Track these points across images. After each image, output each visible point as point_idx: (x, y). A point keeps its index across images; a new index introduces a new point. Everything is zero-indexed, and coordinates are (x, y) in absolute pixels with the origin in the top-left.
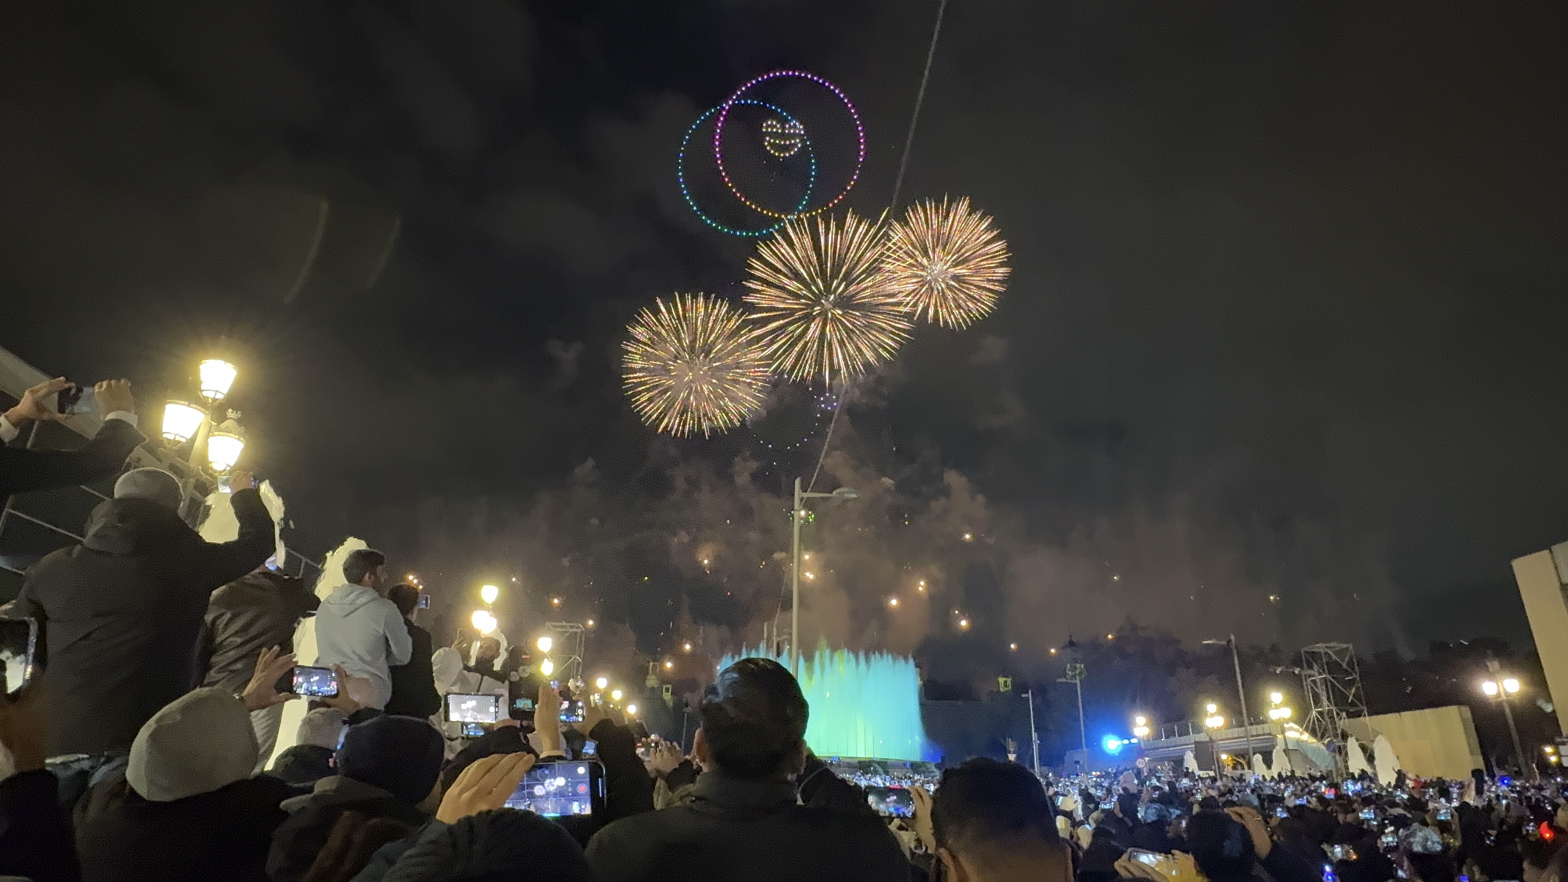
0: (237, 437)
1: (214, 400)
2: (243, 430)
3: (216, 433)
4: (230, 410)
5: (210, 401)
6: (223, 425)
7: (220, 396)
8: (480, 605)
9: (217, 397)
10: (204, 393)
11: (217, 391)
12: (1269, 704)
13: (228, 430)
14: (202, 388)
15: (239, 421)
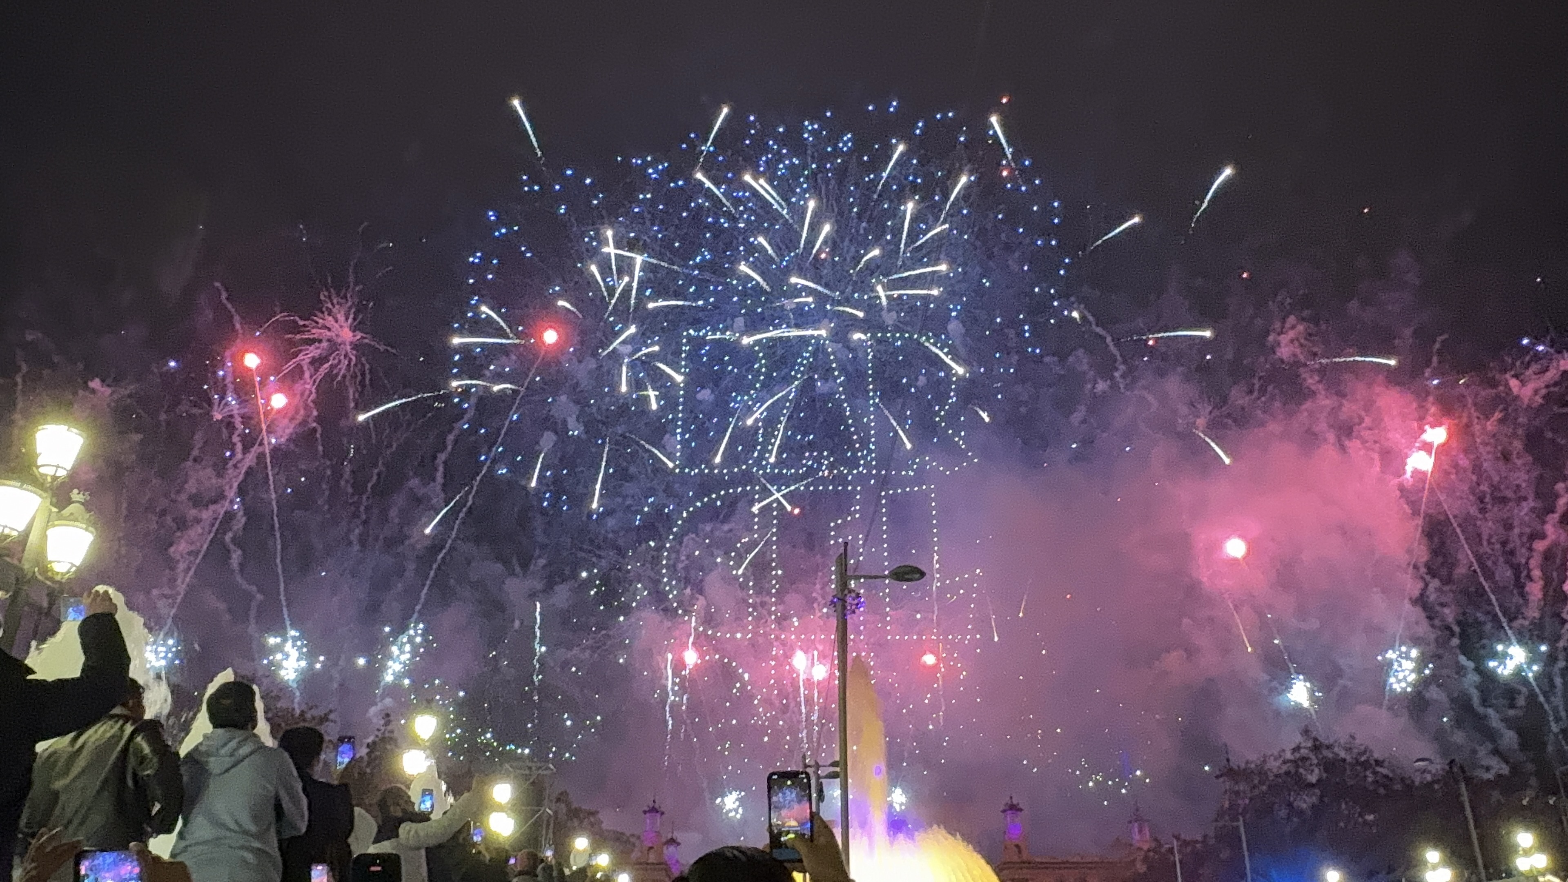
0: (84, 526)
1: (55, 478)
2: (92, 518)
3: (56, 523)
4: (76, 491)
5: (49, 479)
6: (67, 511)
7: (62, 473)
9: (57, 475)
11: (58, 467)
12: (1513, 849)
13: (72, 518)
14: (40, 462)
15: (87, 505)
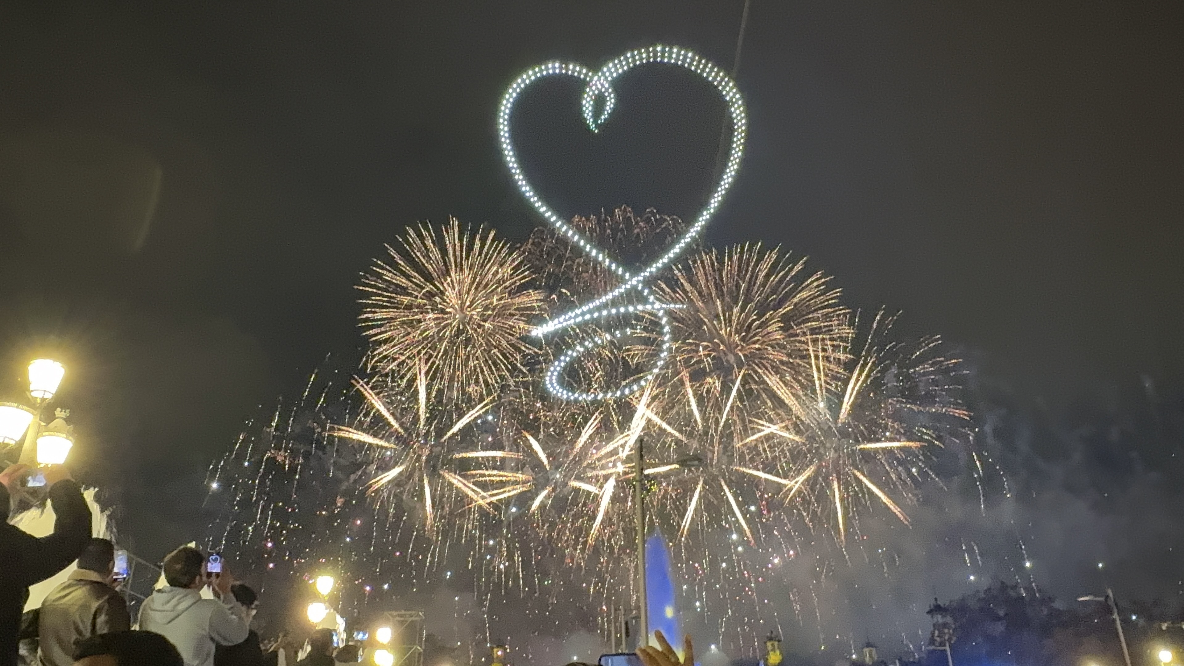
0: (65, 436)
1: (43, 400)
2: (72, 429)
3: (44, 434)
4: (59, 409)
5: (39, 401)
6: (52, 425)
7: (48, 396)
8: (316, 597)
9: (45, 397)
10: (34, 394)
11: (45, 391)
13: (57, 430)
14: (31, 388)
15: (67, 420)
